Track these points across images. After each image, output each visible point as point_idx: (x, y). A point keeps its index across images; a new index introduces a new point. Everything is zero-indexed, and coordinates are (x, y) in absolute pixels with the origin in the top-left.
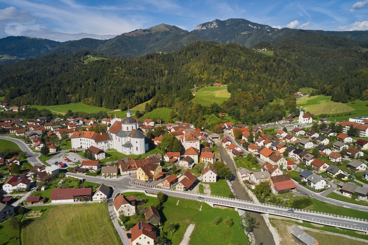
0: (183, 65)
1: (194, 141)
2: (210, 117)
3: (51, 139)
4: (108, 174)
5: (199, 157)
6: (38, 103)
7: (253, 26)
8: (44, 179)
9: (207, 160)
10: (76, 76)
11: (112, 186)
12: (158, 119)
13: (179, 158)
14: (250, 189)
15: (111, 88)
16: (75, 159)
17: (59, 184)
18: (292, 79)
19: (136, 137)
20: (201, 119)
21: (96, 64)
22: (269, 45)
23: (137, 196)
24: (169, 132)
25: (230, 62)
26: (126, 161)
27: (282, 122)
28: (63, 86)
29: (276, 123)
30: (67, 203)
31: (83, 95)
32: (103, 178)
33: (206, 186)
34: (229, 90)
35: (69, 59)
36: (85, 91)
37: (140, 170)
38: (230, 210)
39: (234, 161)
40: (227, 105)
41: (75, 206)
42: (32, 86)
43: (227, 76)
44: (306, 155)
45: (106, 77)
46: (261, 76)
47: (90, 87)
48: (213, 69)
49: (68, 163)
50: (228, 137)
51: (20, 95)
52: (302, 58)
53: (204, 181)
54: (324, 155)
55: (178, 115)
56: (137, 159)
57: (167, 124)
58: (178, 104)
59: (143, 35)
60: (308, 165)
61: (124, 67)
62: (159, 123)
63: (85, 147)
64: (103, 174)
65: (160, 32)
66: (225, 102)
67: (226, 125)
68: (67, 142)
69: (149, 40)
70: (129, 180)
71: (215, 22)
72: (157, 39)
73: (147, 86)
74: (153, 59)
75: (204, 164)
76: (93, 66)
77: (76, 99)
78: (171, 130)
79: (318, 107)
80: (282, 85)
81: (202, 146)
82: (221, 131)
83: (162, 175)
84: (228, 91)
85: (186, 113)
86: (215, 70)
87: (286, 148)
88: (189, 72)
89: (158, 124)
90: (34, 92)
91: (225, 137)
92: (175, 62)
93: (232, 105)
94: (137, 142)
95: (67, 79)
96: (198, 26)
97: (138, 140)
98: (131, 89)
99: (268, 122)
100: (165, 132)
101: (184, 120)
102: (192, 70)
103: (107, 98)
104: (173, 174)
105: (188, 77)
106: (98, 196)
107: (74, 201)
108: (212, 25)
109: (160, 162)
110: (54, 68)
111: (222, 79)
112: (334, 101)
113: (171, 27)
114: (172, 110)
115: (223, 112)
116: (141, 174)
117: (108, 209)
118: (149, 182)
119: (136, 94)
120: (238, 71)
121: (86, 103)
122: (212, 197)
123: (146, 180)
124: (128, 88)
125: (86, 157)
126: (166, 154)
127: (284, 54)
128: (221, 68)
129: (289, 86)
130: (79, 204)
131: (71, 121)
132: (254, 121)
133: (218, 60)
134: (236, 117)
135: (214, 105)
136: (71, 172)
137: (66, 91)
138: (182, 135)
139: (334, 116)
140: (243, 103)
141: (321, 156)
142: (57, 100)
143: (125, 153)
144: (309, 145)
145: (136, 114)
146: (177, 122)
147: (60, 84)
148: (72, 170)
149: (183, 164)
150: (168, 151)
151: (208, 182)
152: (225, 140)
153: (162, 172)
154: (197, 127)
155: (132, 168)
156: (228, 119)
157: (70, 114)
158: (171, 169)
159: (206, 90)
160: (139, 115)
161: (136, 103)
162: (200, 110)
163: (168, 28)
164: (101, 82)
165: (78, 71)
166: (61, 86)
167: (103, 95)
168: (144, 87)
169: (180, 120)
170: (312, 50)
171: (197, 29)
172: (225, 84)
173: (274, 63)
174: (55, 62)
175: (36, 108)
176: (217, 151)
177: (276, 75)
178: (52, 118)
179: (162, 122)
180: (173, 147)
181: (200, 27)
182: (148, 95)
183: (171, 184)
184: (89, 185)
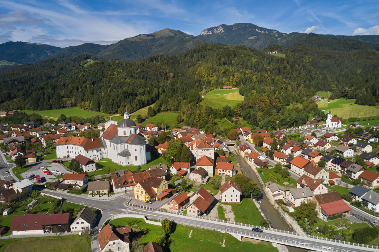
0: (189, 68)
1: (207, 149)
2: (223, 122)
3: (34, 146)
4: (97, 192)
5: (214, 168)
6: (30, 107)
7: (260, 30)
8: (10, 199)
9: (225, 172)
10: (73, 79)
11: (101, 209)
12: (163, 124)
13: (189, 170)
14: (287, 212)
15: (110, 91)
16: (58, 171)
17: (29, 206)
18: (307, 82)
19: (134, 144)
20: (212, 123)
21: (95, 67)
22: (280, 48)
23: (134, 225)
24: (175, 138)
25: (240, 64)
26: (122, 174)
27: (306, 126)
28: (58, 89)
29: (300, 127)
30: (34, 235)
31: (80, 98)
32: (89, 197)
33: (227, 209)
34: (241, 92)
35: (69, 64)
36: (81, 94)
37: (139, 187)
38: (265, 245)
39: (258, 173)
40: (242, 108)
41: (44, 239)
42: (24, 89)
43: (238, 78)
44: (351, 166)
45: (105, 80)
46: (275, 78)
47: (88, 90)
48: (223, 71)
49: (47, 177)
50: (246, 144)
51: (10, 100)
52: (316, 61)
53: (224, 201)
54: (371, 166)
55: (185, 119)
56: (136, 172)
57: (173, 129)
58: (184, 108)
59: (147, 40)
60: (355, 178)
61: (125, 69)
62: (164, 129)
63: (73, 156)
64: (90, 192)
65: (164, 37)
66: (239, 105)
67: (242, 131)
68: (52, 151)
69: (153, 45)
70: (124, 200)
71: (221, 27)
72: (161, 44)
73: (150, 89)
74: (157, 62)
75: (220, 178)
76: (92, 69)
77: (72, 103)
78: (178, 136)
79: (342, 110)
80: (298, 89)
81: (216, 155)
82: (236, 137)
83: (168, 193)
84: (240, 94)
85: (195, 117)
86: (225, 72)
87: (321, 157)
88: (196, 74)
89: (162, 129)
90: (26, 96)
91: (243, 144)
92: (181, 65)
93: (247, 108)
94: (136, 150)
95: (62, 82)
96: (203, 31)
97: (138, 147)
98: (132, 92)
99: (290, 127)
100: (171, 138)
101: (192, 125)
102: (199, 73)
103: (106, 102)
104: (182, 191)
105: (195, 79)
106: (78, 224)
107: (45, 232)
108: (218, 29)
109: (165, 175)
110: (51, 72)
111: (233, 81)
112: (359, 104)
113: (175, 32)
114: (178, 114)
115: (237, 116)
116: (140, 193)
117: (91, 245)
118: (150, 203)
119: (138, 98)
120: (250, 73)
121: (82, 107)
122: (238, 226)
123: (147, 200)
124: (129, 91)
125: (71, 169)
126: (172, 165)
127: (296, 57)
128: (231, 69)
129: (305, 89)
130: (50, 237)
131: (62, 127)
132: (273, 125)
133: (228, 61)
134: (252, 121)
135: (226, 107)
136: (48, 189)
137: (61, 95)
138: (191, 142)
139: (364, 120)
140: (259, 105)
141: (368, 167)
142: (51, 104)
143: (121, 164)
144: (349, 153)
145: (137, 119)
146: (184, 127)
147: (55, 87)
148: (50, 186)
149: (195, 178)
150: (175, 160)
151: (229, 202)
152: (244, 147)
153: (168, 188)
154: (207, 132)
155: (128, 183)
156: (243, 124)
157: (63, 119)
158: (179, 184)
159: (215, 93)
160: (140, 119)
161: (138, 107)
162: (211, 113)
163: (172, 33)
164: (99, 85)
165: (75, 74)
166: (56, 89)
167: (101, 98)
168: (146, 90)
169: (188, 125)
170: (326, 52)
171: (202, 33)
172: (236, 86)
173: (288, 65)
174: (54, 66)
175: (25, 113)
176: (234, 160)
177: (291, 77)
178: (41, 124)
179: (167, 128)
180: (181, 156)
181: (206, 32)
182: (151, 98)
183: (180, 206)
184: (70, 207)
